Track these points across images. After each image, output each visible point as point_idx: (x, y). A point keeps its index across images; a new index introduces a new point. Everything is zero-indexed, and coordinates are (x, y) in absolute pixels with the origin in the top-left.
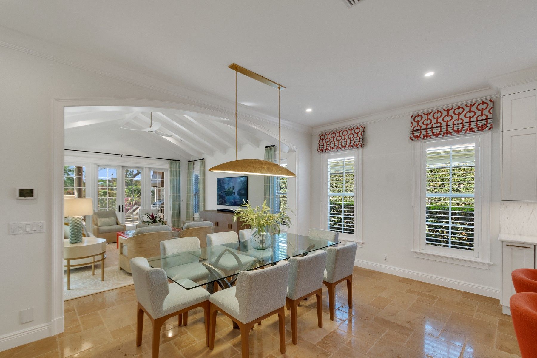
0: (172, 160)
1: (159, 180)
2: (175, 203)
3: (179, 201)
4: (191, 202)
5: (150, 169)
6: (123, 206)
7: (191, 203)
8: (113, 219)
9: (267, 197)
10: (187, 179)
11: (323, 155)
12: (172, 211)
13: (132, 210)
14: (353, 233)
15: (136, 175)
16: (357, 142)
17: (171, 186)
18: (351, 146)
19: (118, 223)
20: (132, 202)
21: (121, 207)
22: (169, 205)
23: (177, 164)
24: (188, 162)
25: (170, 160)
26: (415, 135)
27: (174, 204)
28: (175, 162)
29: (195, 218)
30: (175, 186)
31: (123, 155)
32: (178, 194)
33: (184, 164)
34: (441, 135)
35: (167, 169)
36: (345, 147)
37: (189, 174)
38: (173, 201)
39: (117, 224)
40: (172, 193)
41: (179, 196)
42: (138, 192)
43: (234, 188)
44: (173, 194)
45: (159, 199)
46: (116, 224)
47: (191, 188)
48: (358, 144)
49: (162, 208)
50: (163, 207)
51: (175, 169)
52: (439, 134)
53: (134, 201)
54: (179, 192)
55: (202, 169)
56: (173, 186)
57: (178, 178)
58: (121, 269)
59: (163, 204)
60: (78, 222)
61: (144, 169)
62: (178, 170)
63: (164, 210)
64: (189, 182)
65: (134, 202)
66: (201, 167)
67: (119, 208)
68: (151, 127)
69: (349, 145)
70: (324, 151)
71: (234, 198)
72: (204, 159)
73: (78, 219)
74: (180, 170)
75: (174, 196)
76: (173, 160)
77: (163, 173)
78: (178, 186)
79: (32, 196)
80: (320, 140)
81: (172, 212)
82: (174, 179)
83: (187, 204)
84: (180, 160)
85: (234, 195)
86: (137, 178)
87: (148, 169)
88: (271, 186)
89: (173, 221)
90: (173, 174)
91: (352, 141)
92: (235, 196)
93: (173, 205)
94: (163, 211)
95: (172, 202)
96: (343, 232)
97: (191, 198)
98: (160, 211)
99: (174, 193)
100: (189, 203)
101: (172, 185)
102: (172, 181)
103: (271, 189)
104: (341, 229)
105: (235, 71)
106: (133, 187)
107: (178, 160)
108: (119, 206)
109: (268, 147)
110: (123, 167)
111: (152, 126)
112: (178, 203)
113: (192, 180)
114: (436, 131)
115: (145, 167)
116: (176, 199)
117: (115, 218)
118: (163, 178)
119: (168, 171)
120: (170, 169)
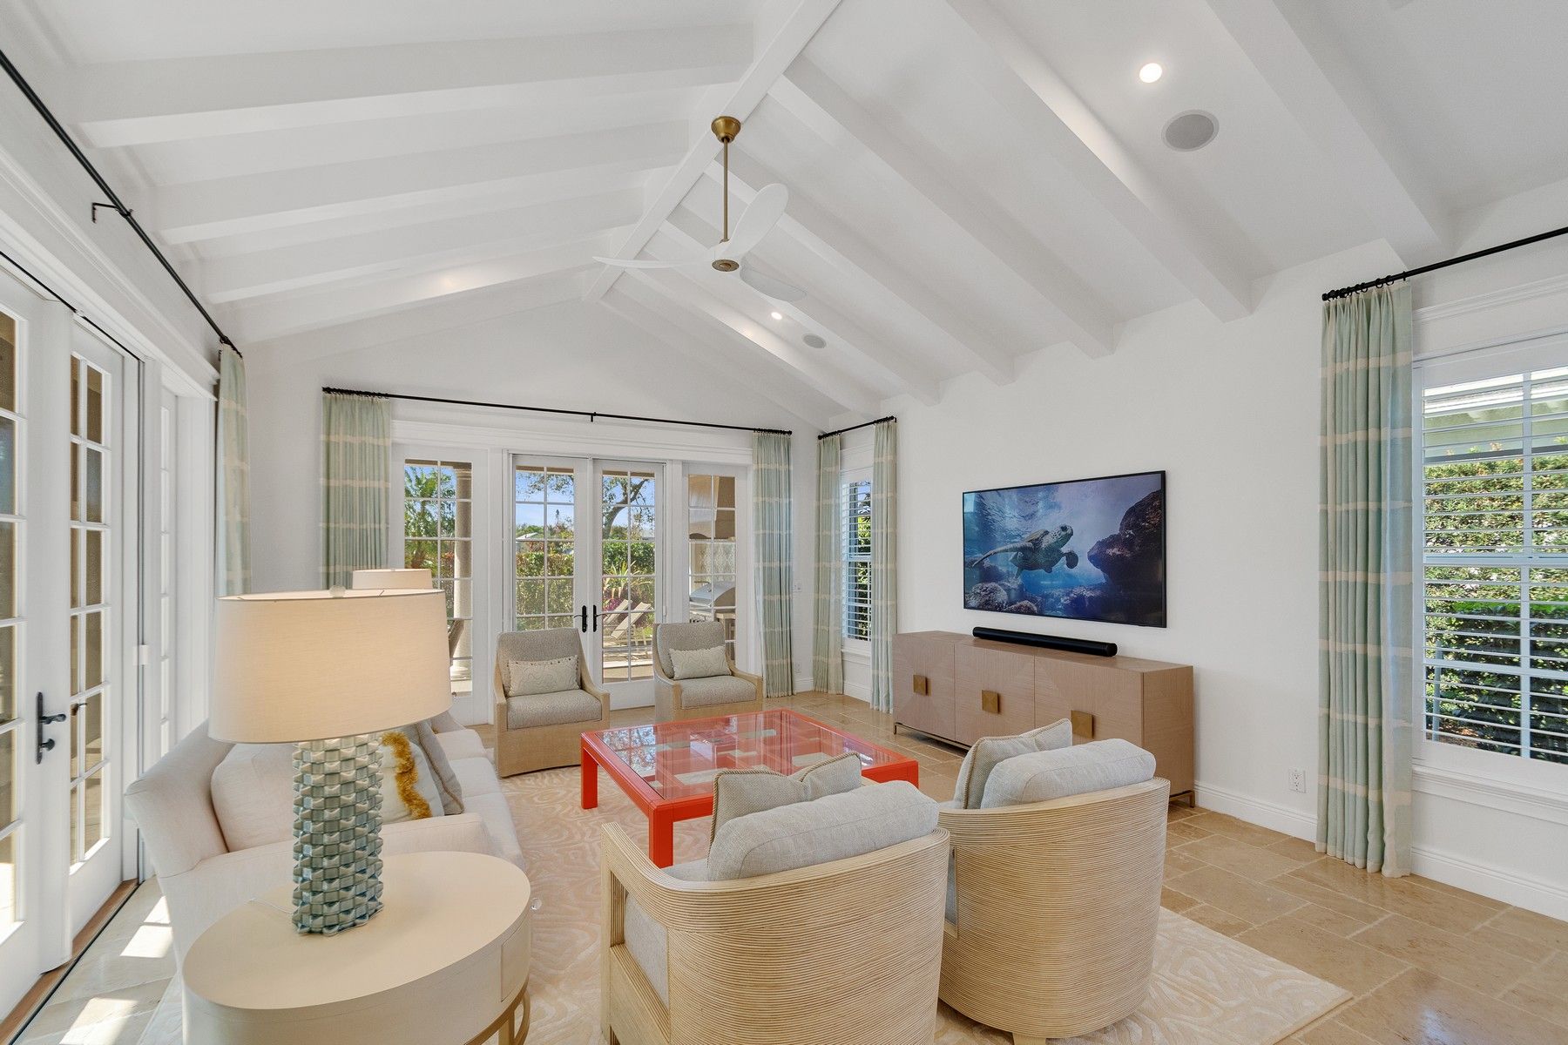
0: (762, 430)
1: (708, 513)
2: (776, 597)
3: (789, 592)
4: (833, 592)
6: (595, 607)
7: (832, 601)
8: (566, 665)
9: (1349, 576)
10: (814, 504)
12: (765, 627)
19: (586, 681)
21: (590, 613)
23: (779, 447)
24: (820, 437)
25: (754, 430)
27: (771, 602)
28: (774, 435)
29: (846, 659)
30: (776, 532)
31: (595, 414)
32: (783, 565)
33: (804, 446)
35: (746, 468)
37: (825, 485)
38: (767, 589)
39: (582, 687)
40: (764, 561)
41: (789, 569)
43: (1066, 533)
44: (767, 564)
46: (578, 687)
47: (833, 541)
51: (772, 467)
54: (789, 557)
55: (887, 458)
56: (767, 532)
57: (784, 501)
60: (349, 774)
61: (668, 467)
62: (783, 467)
64: (824, 516)
66: (878, 453)
67: (584, 616)
71: (1070, 583)
72: (892, 418)
74: (792, 468)
75: (770, 569)
76: (765, 431)
77: (729, 482)
78: (784, 533)
81: (765, 634)
82: (770, 504)
83: (817, 602)
84: (790, 433)
87: (680, 466)
88: (1386, 516)
89: (767, 666)
90: (765, 485)
92: (1074, 571)
93: (767, 605)
95: (764, 595)
97: (833, 577)
99: (770, 559)
100: (822, 597)
101: (764, 528)
102: (765, 515)
103: (1387, 534)
107: (784, 433)
108: (584, 609)
109: (1341, 293)
110: (596, 459)
113: (838, 506)
115: (672, 461)
116: (777, 583)
117: (574, 659)
118: (728, 500)
119: (751, 475)
120: (755, 467)
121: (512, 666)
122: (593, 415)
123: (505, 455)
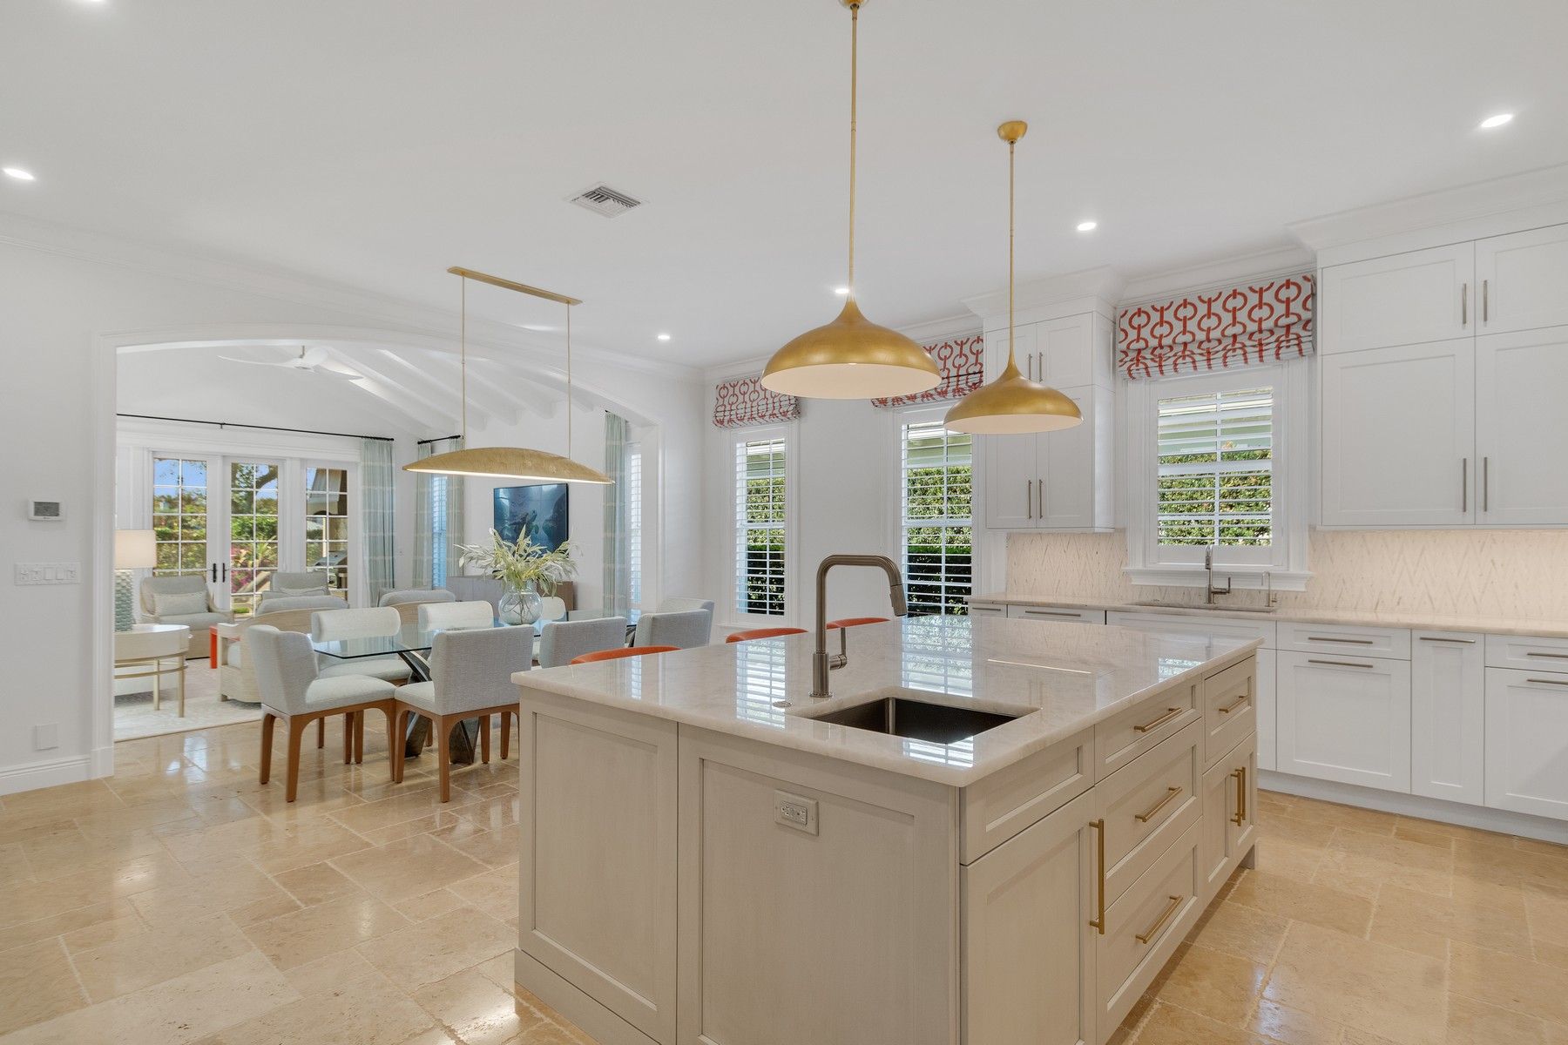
0: (368, 437)
1: (331, 494)
2: (380, 558)
3: (392, 553)
4: (427, 554)
5: (304, 462)
6: (224, 564)
7: (427, 560)
8: (199, 597)
9: (609, 535)
10: (414, 490)
11: (726, 434)
12: (371, 579)
13: (254, 583)
14: (782, 613)
15: (262, 482)
16: (786, 406)
17: (367, 511)
18: (775, 414)
19: (212, 607)
20: (251, 562)
21: (219, 569)
22: (360, 563)
23: (383, 450)
24: (419, 443)
25: (364, 437)
27: (375, 561)
28: (378, 441)
30: (380, 511)
31: (225, 424)
32: (387, 534)
33: (405, 449)
35: (356, 464)
36: (765, 416)
38: (373, 552)
39: (210, 610)
40: (370, 531)
41: (392, 538)
42: (271, 531)
43: (535, 514)
44: (372, 534)
45: (334, 549)
46: (206, 610)
47: (426, 517)
48: (788, 412)
49: (342, 575)
50: (344, 571)
51: (377, 464)
53: (257, 558)
54: (392, 529)
56: (372, 511)
57: (388, 489)
58: (225, 699)
59: (344, 562)
61: (288, 462)
62: (386, 465)
63: (346, 578)
64: (420, 500)
65: (257, 562)
67: (215, 571)
68: (301, 357)
69: (770, 412)
70: (725, 423)
72: (460, 436)
73: (124, 577)
74: (394, 465)
75: (375, 537)
76: (371, 438)
77: (344, 474)
78: (387, 512)
79: (57, 515)
80: (719, 398)
81: (371, 584)
82: (374, 491)
83: (415, 562)
84: (392, 439)
85: (537, 532)
86: (268, 491)
87: (299, 463)
88: (617, 509)
90: (370, 478)
91: (777, 405)
93: (373, 563)
94: (343, 581)
95: (370, 556)
96: (768, 612)
97: (425, 544)
98: (336, 583)
99: (375, 531)
100: (419, 557)
101: (370, 508)
102: (369, 497)
103: (617, 517)
104: (764, 605)
105: (461, 277)
106: (255, 518)
107: (388, 440)
108: (215, 565)
110: (224, 457)
111: (306, 354)
112: (387, 558)
113: (429, 493)
115: (291, 458)
116: (382, 548)
117: (204, 593)
118: (344, 487)
119: (360, 472)
120: (362, 463)
121: (157, 597)
122: (221, 424)
123: (146, 453)
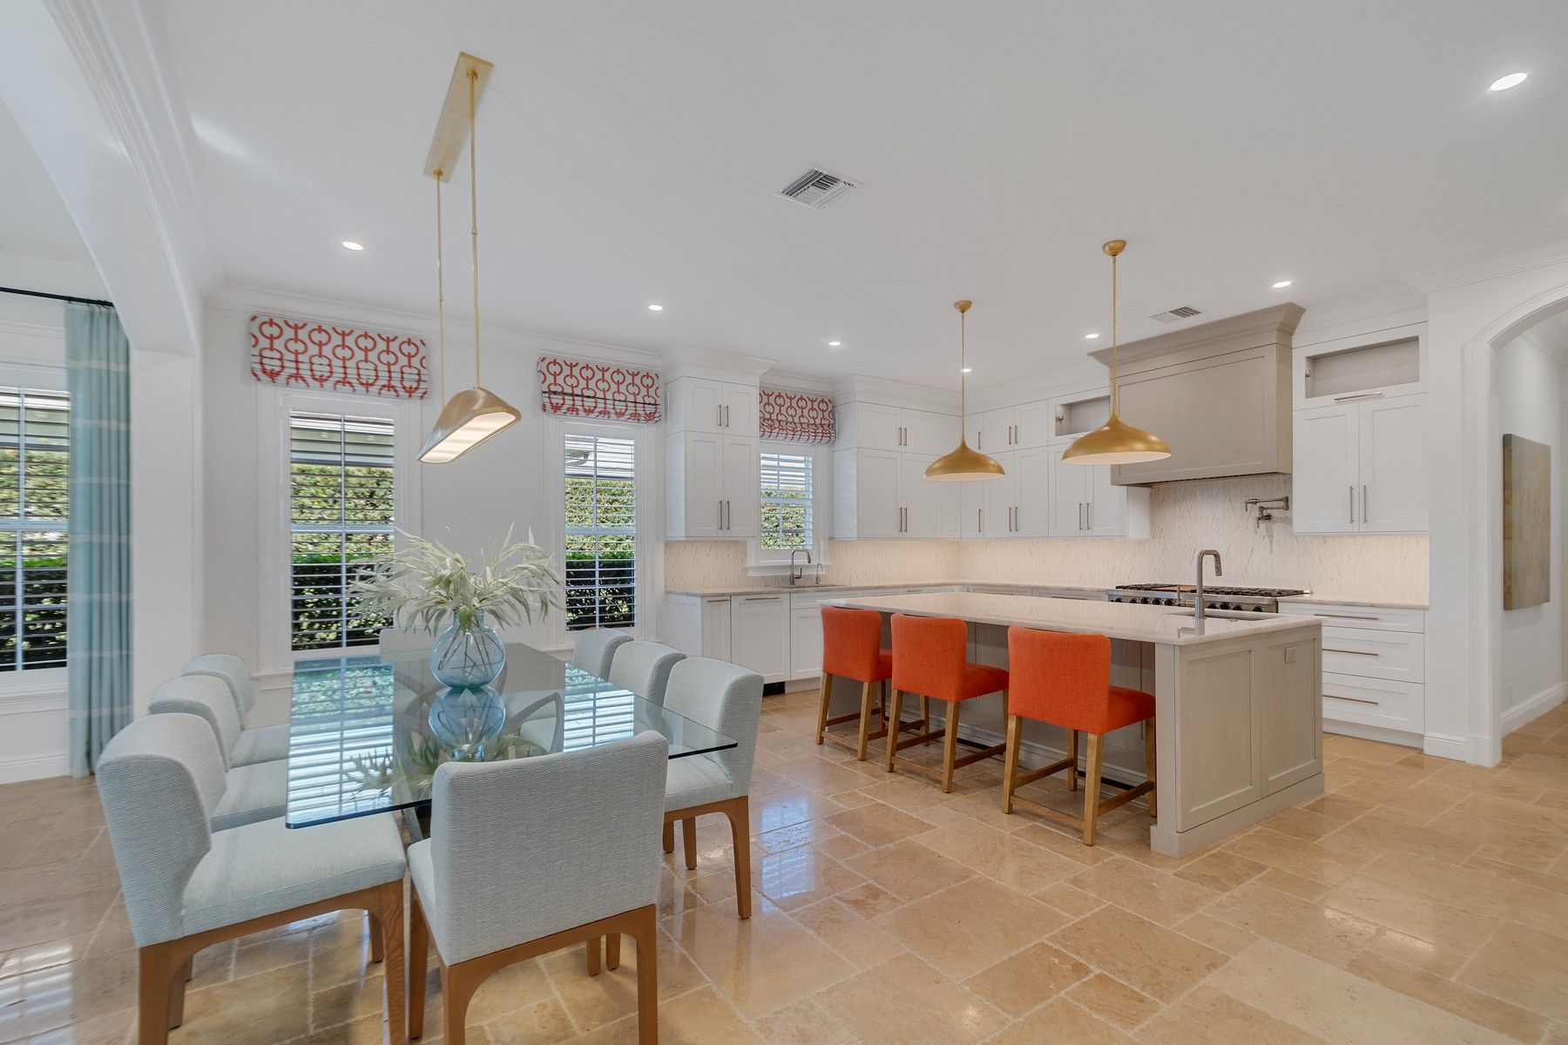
16: (411, 380)
18: (393, 387)
26: (554, 401)
34: (595, 414)
36: (372, 385)
48: (417, 388)
52: (592, 412)
70: (282, 378)
80: (259, 335)
114: (589, 403)
